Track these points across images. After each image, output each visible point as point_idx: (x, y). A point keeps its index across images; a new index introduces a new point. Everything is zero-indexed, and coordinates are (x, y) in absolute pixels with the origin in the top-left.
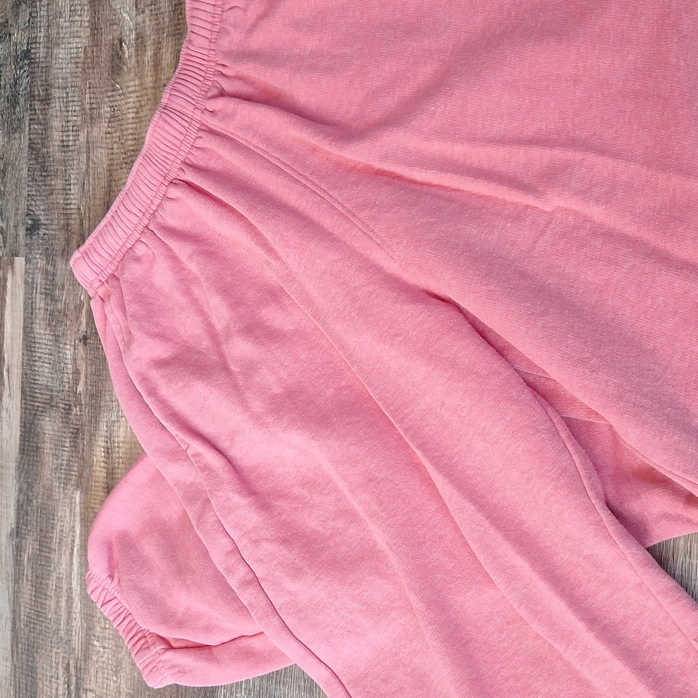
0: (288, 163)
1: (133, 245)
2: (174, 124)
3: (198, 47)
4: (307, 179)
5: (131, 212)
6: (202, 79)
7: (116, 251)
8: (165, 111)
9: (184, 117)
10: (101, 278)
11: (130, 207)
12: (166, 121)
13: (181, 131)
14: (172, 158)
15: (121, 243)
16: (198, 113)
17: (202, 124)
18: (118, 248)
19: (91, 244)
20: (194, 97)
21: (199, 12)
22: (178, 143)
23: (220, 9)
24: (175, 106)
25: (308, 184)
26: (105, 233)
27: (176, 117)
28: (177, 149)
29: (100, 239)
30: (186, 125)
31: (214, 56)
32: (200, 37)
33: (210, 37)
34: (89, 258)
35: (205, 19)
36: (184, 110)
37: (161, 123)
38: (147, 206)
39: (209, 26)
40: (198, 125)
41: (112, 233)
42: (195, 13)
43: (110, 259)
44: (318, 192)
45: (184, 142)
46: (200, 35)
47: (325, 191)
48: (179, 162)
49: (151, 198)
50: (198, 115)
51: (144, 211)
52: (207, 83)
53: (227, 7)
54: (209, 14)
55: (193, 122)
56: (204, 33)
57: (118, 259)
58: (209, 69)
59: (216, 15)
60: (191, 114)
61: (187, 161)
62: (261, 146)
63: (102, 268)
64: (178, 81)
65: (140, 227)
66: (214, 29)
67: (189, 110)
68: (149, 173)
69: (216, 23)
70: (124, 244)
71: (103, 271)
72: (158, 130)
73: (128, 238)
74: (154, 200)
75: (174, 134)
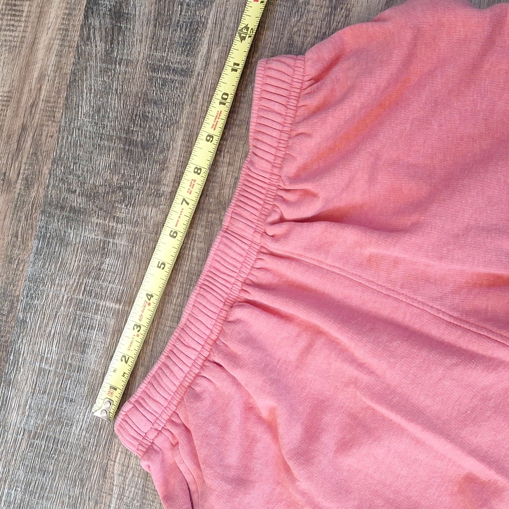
0: (371, 279)
1: (191, 384)
2: (234, 247)
3: (261, 170)
4: (399, 294)
5: (189, 347)
6: (261, 202)
7: (172, 394)
8: (226, 235)
9: (244, 240)
10: (156, 426)
11: (188, 341)
12: (226, 245)
13: (241, 253)
14: (232, 280)
15: (178, 384)
16: (258, 236)
17: (262, 247)
18: (174, 389)
19: (144, 392)
20: (254, 221)
21: (265, 136)
22: (239, 265)
23: (287, 135)
24: (235, 230)
25: (401, 298)
26: (160, 376)
27: (236, 241)
28: (237, 271)
29: (155, 383)
30: (247, 248)
31: (276, 181)
32: (263, 161)
33: (273, 161)
34: (143, 407)
35: (270, 144)
36: (243, 234)
37: (222, 247)
38: (206, 337)
39: (273, 151)
40: (258, 248)
41: (168, 374)
42: (260, 137)
43: (165, 404)
44: (416, 304)
45: (244, 264)
46: (263, 159)
47: (423, 303)
48: (240, 284)
49: (211, 327)
50: (258, 238)
51: (202, 343)
52: (267, 206)
53: (294, 133)
54: (275, 139)
55: (253, 245)
56: (268, 157)
57: (175, 402)
58: (269, 193)
59: (282, 141)
60: (251, 237)
61: (248, 282)
62: (337, 265)
63: (157, 416)
64: (238, 203)
65: (200, 362)
66: (278, 155)
67: (249, 233)
68: (209, 301)
69: (281, 149)
70: (181, 384)
71: (157, 419)
72: (219, 253)
73: (186, 376)
74: (214, 329)
75: (234, 257)
